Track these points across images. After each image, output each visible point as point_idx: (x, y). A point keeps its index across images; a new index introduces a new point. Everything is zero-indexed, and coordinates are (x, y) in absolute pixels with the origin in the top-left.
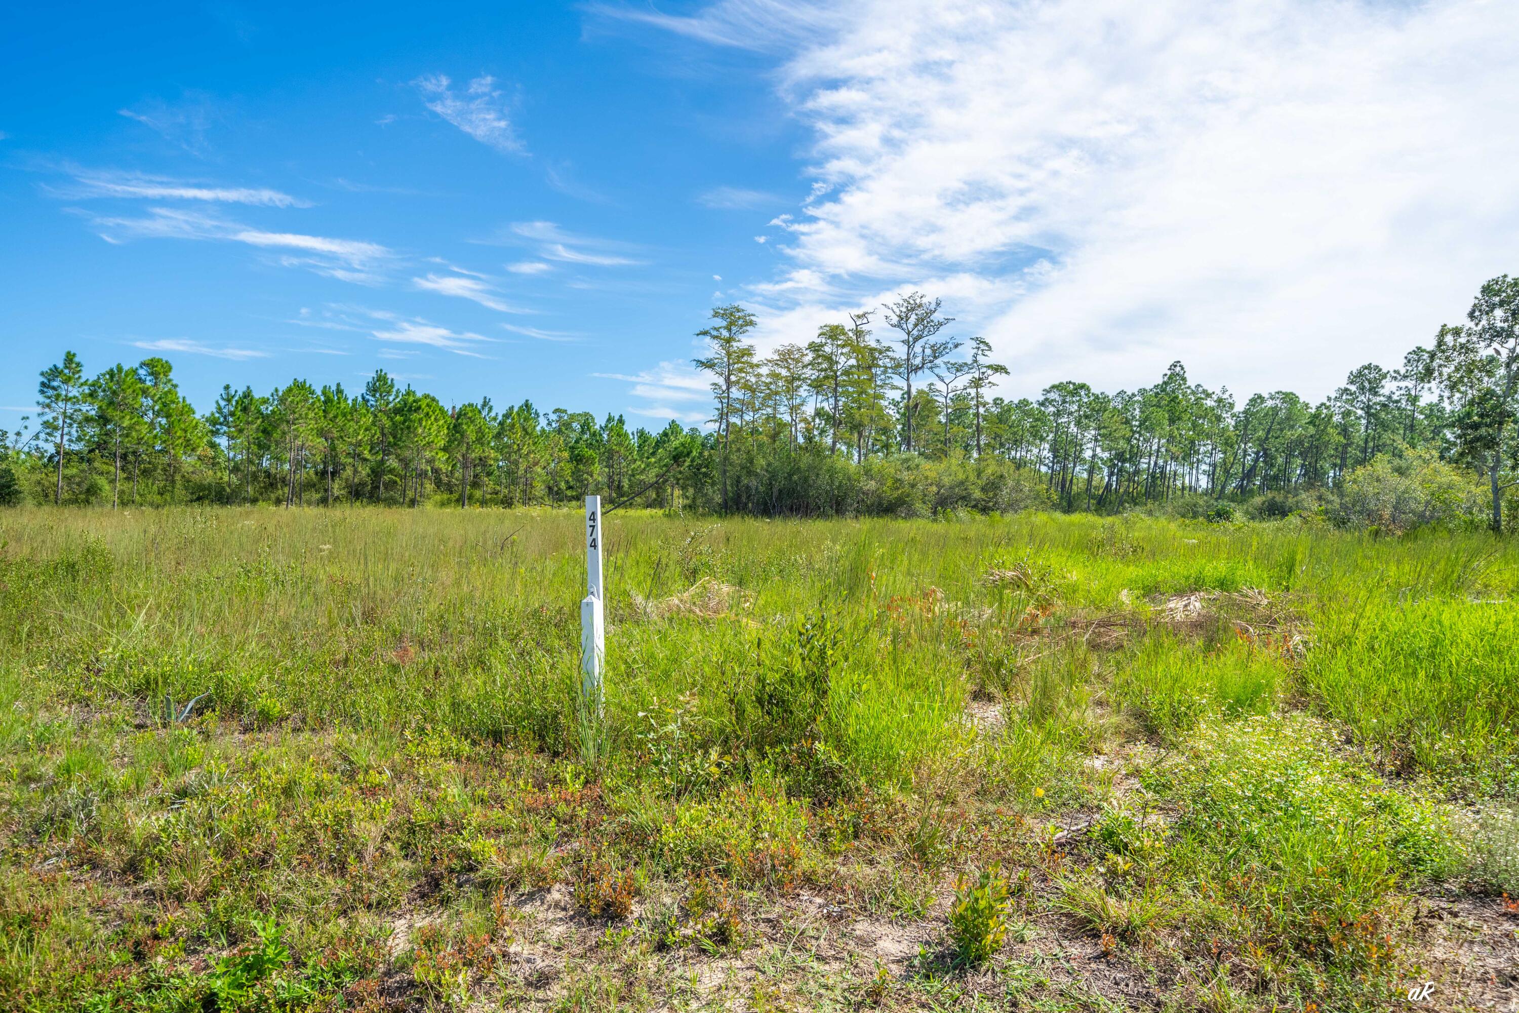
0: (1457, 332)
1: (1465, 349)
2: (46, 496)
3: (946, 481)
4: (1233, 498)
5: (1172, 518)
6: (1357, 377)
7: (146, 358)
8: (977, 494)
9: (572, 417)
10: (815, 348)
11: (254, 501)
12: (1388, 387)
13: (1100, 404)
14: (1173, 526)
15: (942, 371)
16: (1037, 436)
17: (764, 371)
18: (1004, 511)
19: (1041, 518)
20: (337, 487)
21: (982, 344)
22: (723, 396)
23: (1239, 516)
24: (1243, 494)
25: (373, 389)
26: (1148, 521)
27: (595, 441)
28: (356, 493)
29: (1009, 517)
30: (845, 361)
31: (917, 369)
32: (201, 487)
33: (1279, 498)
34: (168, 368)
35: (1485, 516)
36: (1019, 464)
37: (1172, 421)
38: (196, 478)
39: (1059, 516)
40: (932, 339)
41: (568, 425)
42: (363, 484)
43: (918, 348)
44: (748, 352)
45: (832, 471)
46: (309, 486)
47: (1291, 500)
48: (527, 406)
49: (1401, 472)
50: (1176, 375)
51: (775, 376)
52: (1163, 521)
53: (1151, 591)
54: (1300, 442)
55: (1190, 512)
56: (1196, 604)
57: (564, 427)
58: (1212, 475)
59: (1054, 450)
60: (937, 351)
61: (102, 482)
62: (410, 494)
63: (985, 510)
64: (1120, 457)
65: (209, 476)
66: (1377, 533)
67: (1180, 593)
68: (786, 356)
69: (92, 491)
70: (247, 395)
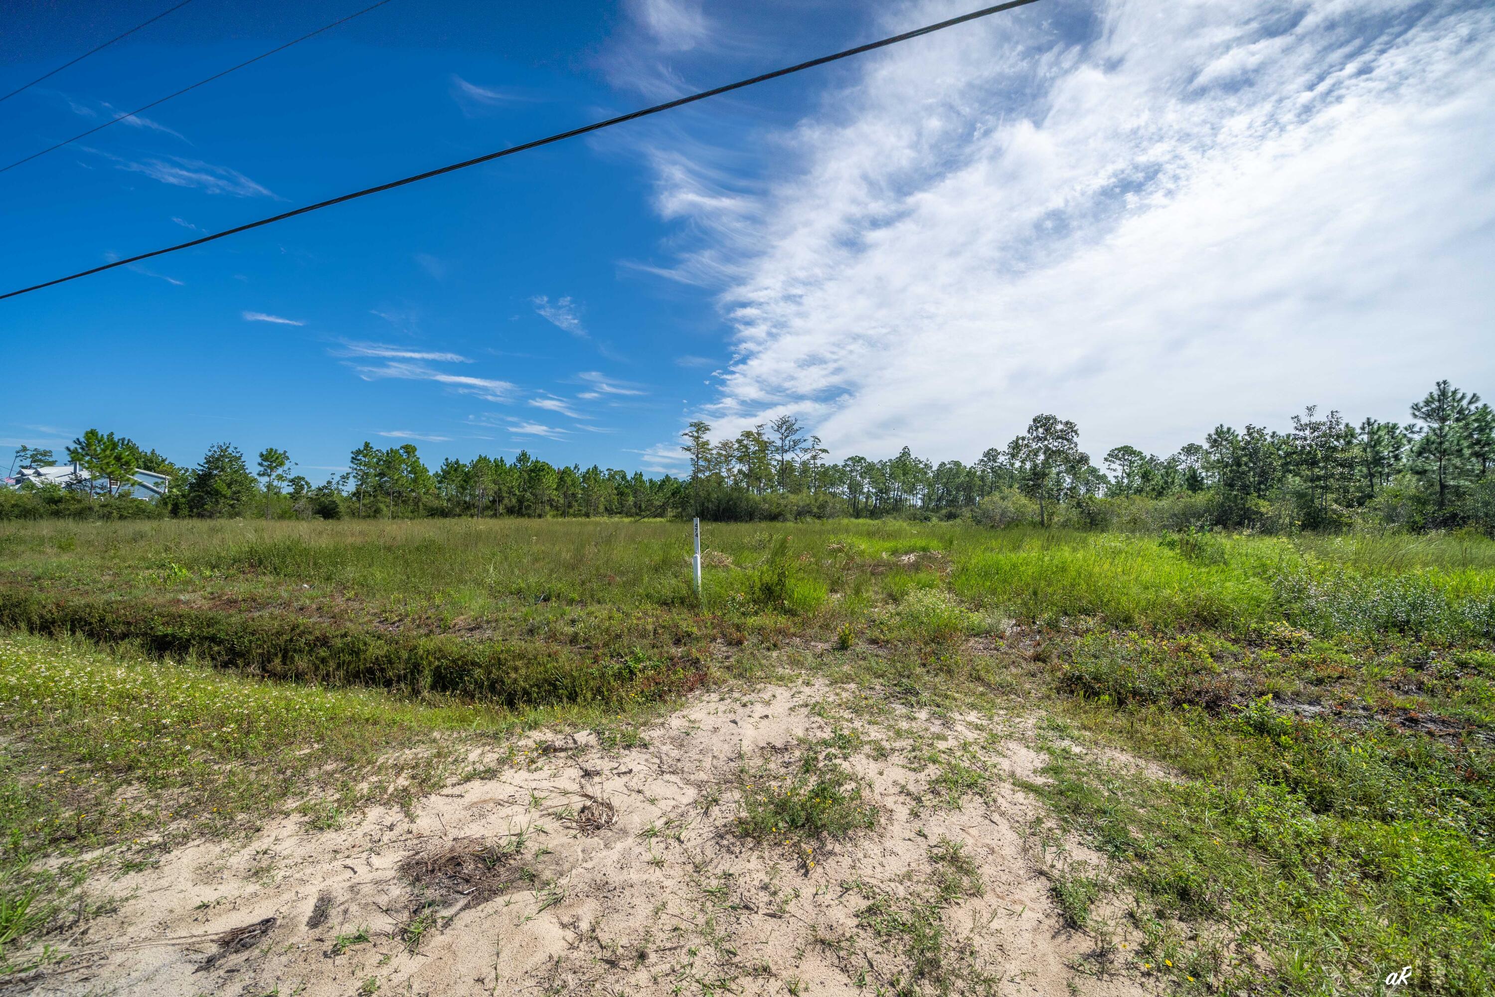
0: (1023, 439)
1: (1027, 446)
2: (354, 514)
3: (801, 504)
4: (933, 511)
5: (905, 520)
6: (987, 454)
7: (404, 444)
8: (815, 510)
9: (616, 472)
10: (738, 441)
11: (460, 515)
12: (1001, 459)
13: (870, 468)
14: (905, 524)
15: (798, 451)
16: (842, 482)
17: (714, 452)
18: (828, 518)
19: (845, 521)
20: (501, 509)
21: (817, 440)
22: (695, 463)
23: (935, 520)
24: (938, 508)
25: (519, 460)
26: (894, 522)
27: (629, 486)
28: (510, 511)
29: (830, 521)
30: (753, 448)
31: (786, 451)
32: (432, 509)
33: (953, 511)
34: (414, 449)
35: (1038, 519)
36: (834, 495)
37: (904, 475)
38: (429, 504)
39: (853, 520)
40: (794, 437)
41: (613, 477)
42: (513, 507)
43: (787, 442)
44: (707, 443)
45: (747, 500)
46: (487, 508)
47: (959, 512)
48: (596, 467)
49: (1003, 498)
50: (906, 453)
51: (720, 454)
52: (900, 522)
53: (895, 552)
54: (962, 484)
55: (913, 518)
56: (912, 557)
57: (612, 477)
58: (922, 500)
59: (849, 488)
60: (796, 443)
61: (382, 506)
62: (538, 511)
63: (819, 518)
64: (881, 491)
65: (436, 503)
66: (992, 527)
67: (906, 553)
68: (725, 445)
69: (377, 511)
70: (457, 462)
